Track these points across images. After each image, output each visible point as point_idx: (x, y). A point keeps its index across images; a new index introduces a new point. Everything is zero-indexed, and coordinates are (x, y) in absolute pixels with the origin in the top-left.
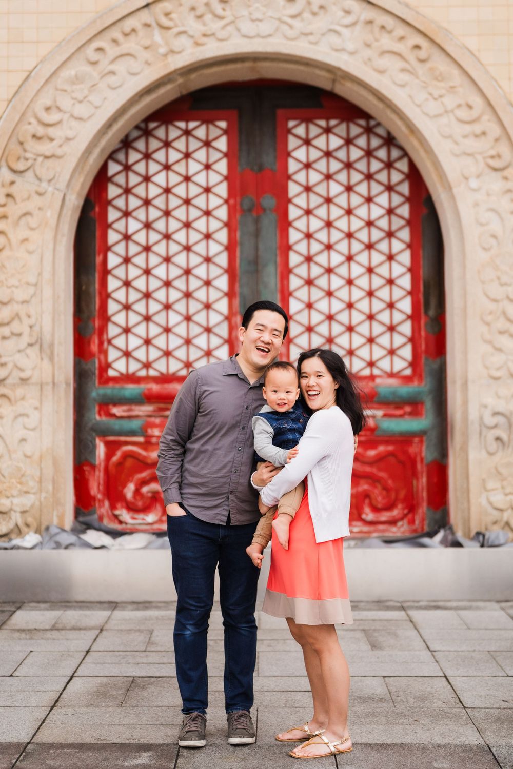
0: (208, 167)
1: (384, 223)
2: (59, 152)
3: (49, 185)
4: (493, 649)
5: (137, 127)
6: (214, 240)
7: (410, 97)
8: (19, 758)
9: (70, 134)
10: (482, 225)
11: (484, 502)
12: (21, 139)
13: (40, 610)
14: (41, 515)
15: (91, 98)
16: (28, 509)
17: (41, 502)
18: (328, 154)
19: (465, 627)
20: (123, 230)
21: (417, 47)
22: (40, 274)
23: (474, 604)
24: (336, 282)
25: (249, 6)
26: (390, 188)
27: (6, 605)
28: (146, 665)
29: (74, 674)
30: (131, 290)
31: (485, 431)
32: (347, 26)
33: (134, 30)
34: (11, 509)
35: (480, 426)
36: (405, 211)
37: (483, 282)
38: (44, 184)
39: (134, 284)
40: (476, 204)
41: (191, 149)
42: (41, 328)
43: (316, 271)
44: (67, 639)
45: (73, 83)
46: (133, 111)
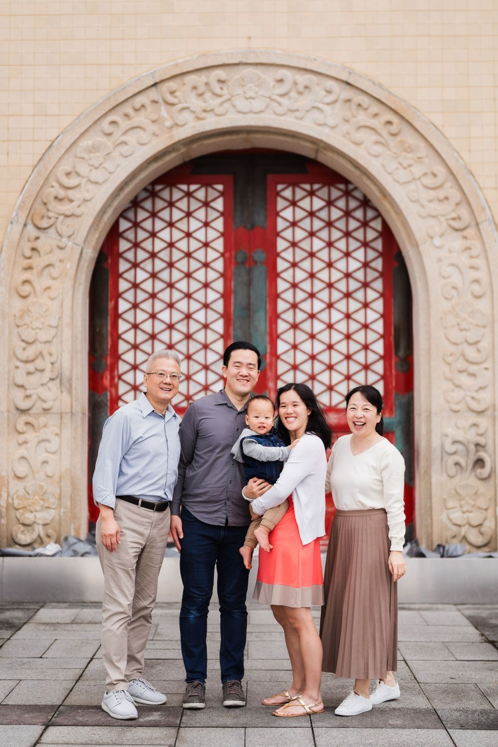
0: (206, 224)
1: (360, 275)
2: (78, 212)
3: (69, 240)
4: (447, 640)
5: (145, 189)
6: (212, 288)
7: (383, 165)
8: (54, 715)
9: (87, 196)
10: (444, 277)
11: (444, 519)
12: (45, 201)
13: (60, 608)
14: (60, 527)
15: (105, 165)
16: (49, 522)
17: (60, 516)
18: (312, 214)
19: (425, 624)
20: (132, 280)
21: (389, 123)
22: (60, 318)
23: (435, 606)
24: (318, 326)
25: (243, 86)
26: (365, 244)
27: (31, 604)
28: (154, 650)
29: (93, 656)
30: (139, 332)
31: (445, 457)
32: (328, 104)
33: (143, 106)
34: (35, 522)
35: (442, 452)
36: (378, 264)
37: (445, 328)
38: (65, 240)
39: (142, 326)
40: (440, 260)
41: (192, 209)
42: (61, 365)
43: (300, 316)
44: (86, 631)
45: (90, 152)
46: (142, 175)
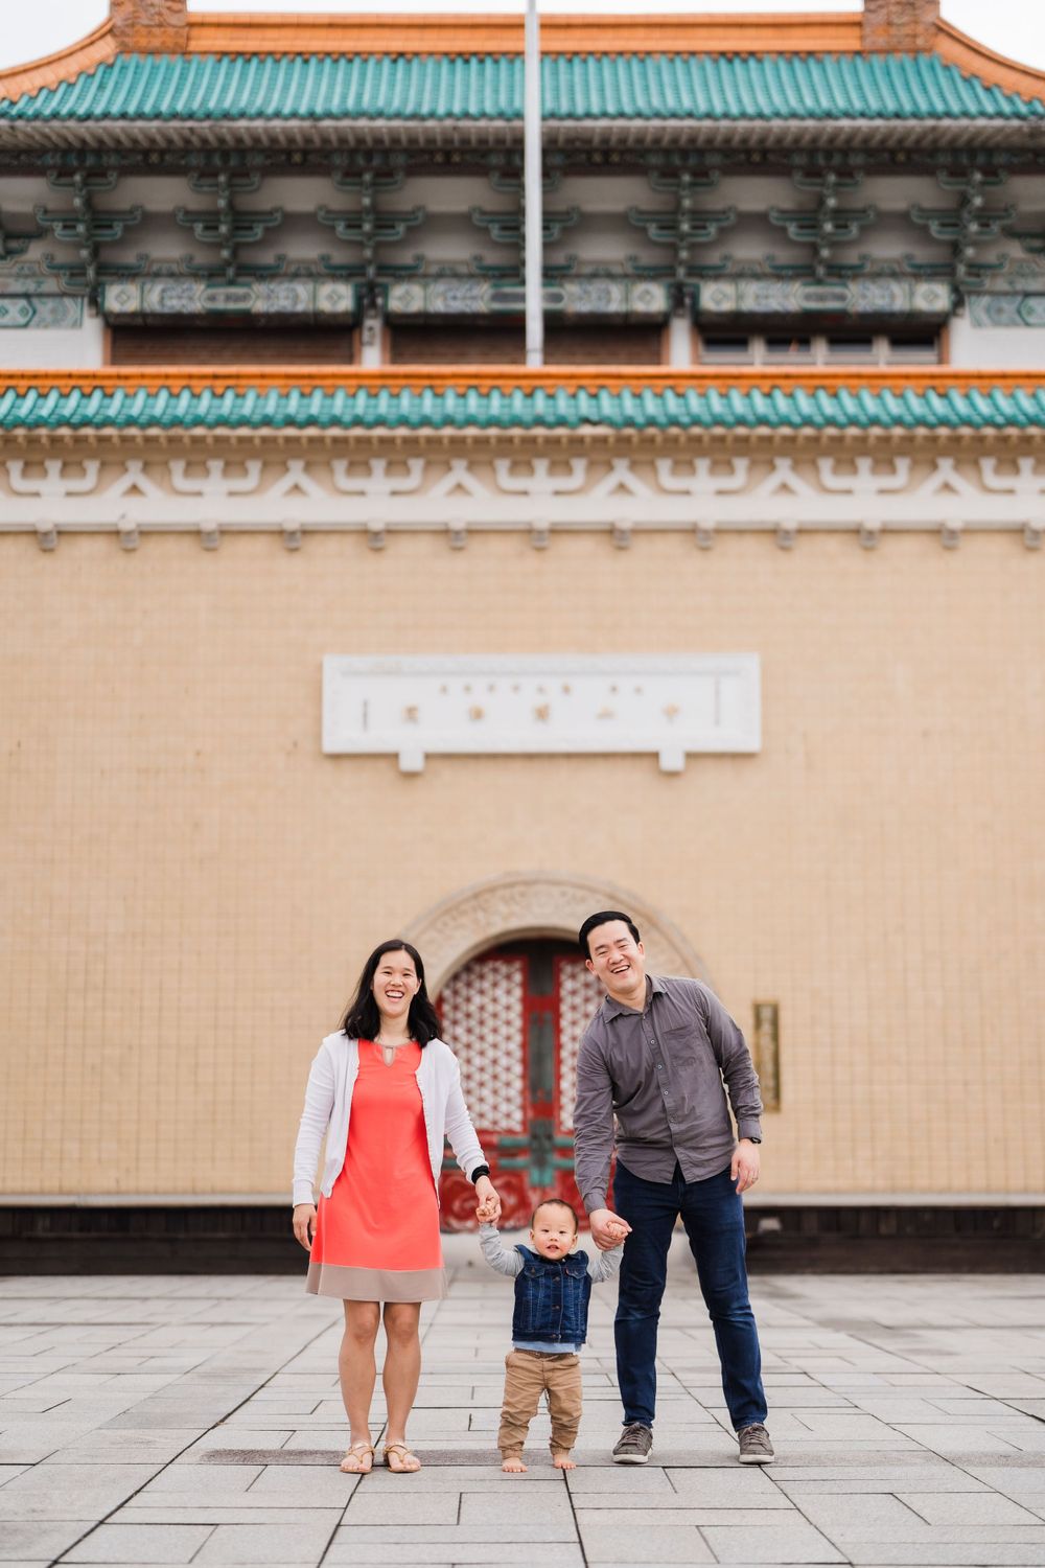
0: (509, 992)
6: (512, 1041)
18: (586, 985)
41: (497, 981)
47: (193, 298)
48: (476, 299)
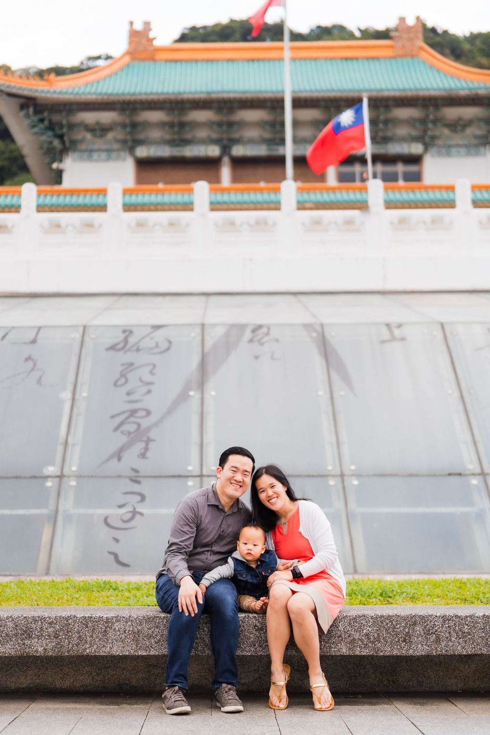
47: (165, 152)
48: (261, 151)
